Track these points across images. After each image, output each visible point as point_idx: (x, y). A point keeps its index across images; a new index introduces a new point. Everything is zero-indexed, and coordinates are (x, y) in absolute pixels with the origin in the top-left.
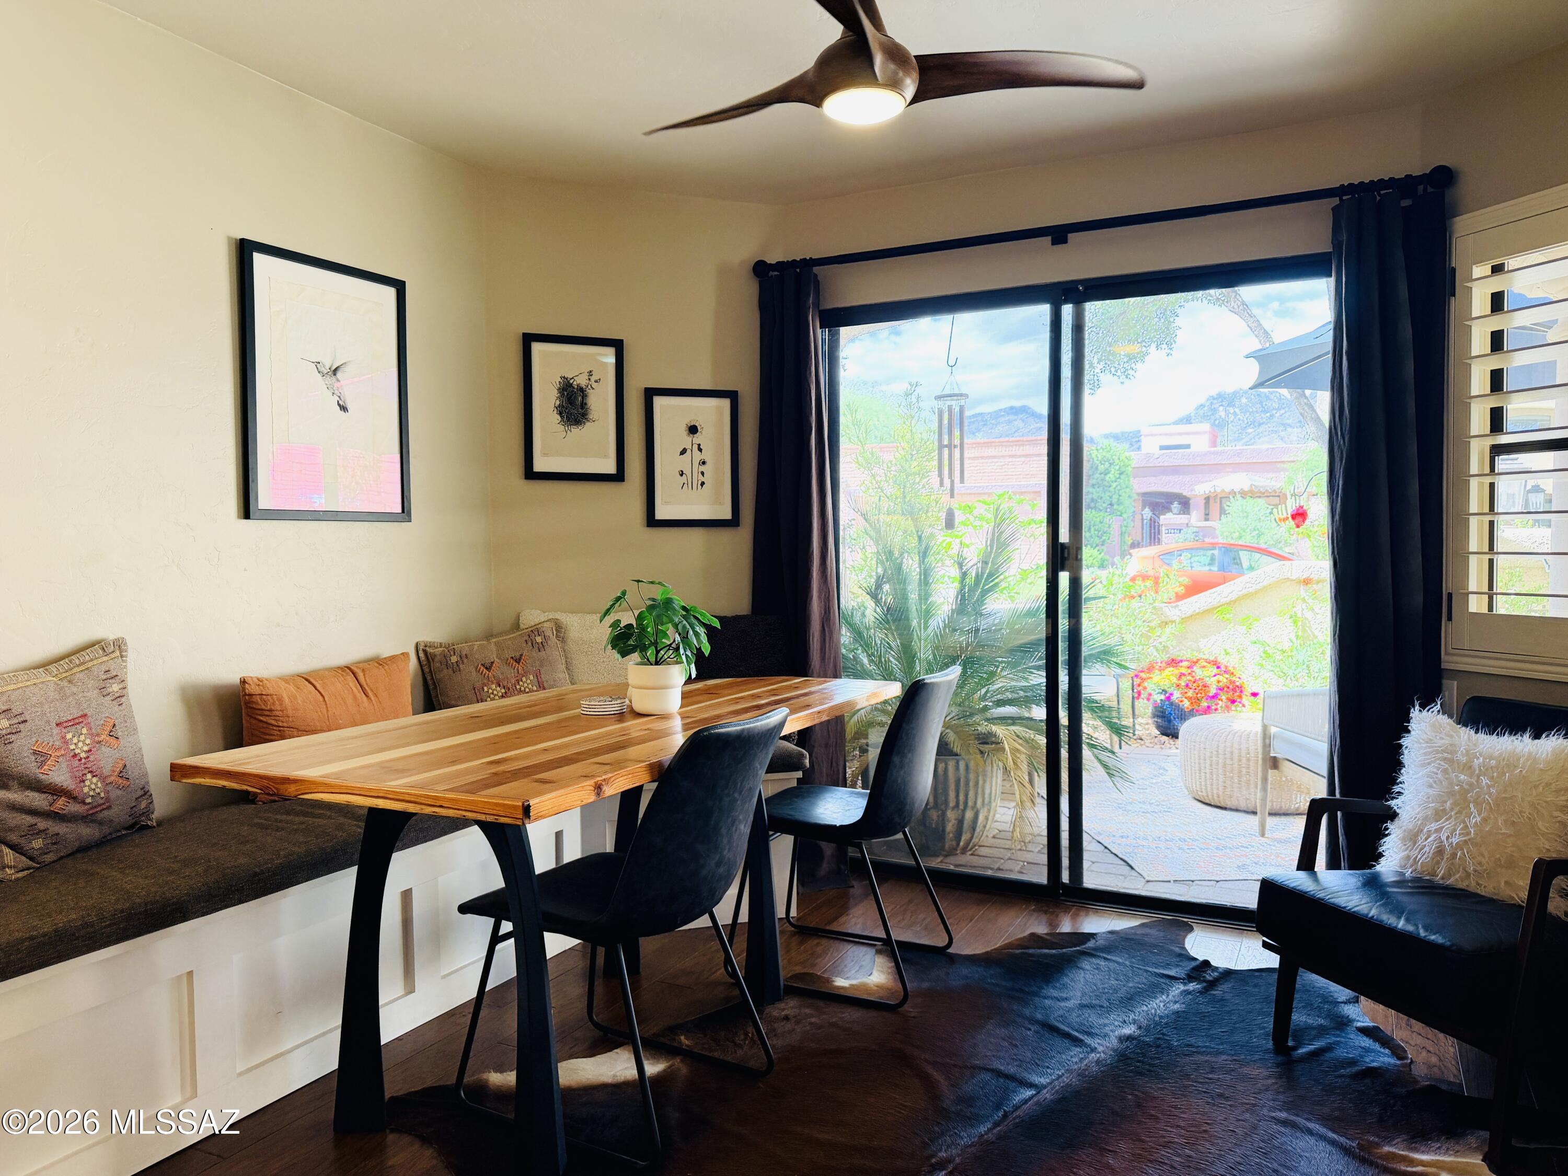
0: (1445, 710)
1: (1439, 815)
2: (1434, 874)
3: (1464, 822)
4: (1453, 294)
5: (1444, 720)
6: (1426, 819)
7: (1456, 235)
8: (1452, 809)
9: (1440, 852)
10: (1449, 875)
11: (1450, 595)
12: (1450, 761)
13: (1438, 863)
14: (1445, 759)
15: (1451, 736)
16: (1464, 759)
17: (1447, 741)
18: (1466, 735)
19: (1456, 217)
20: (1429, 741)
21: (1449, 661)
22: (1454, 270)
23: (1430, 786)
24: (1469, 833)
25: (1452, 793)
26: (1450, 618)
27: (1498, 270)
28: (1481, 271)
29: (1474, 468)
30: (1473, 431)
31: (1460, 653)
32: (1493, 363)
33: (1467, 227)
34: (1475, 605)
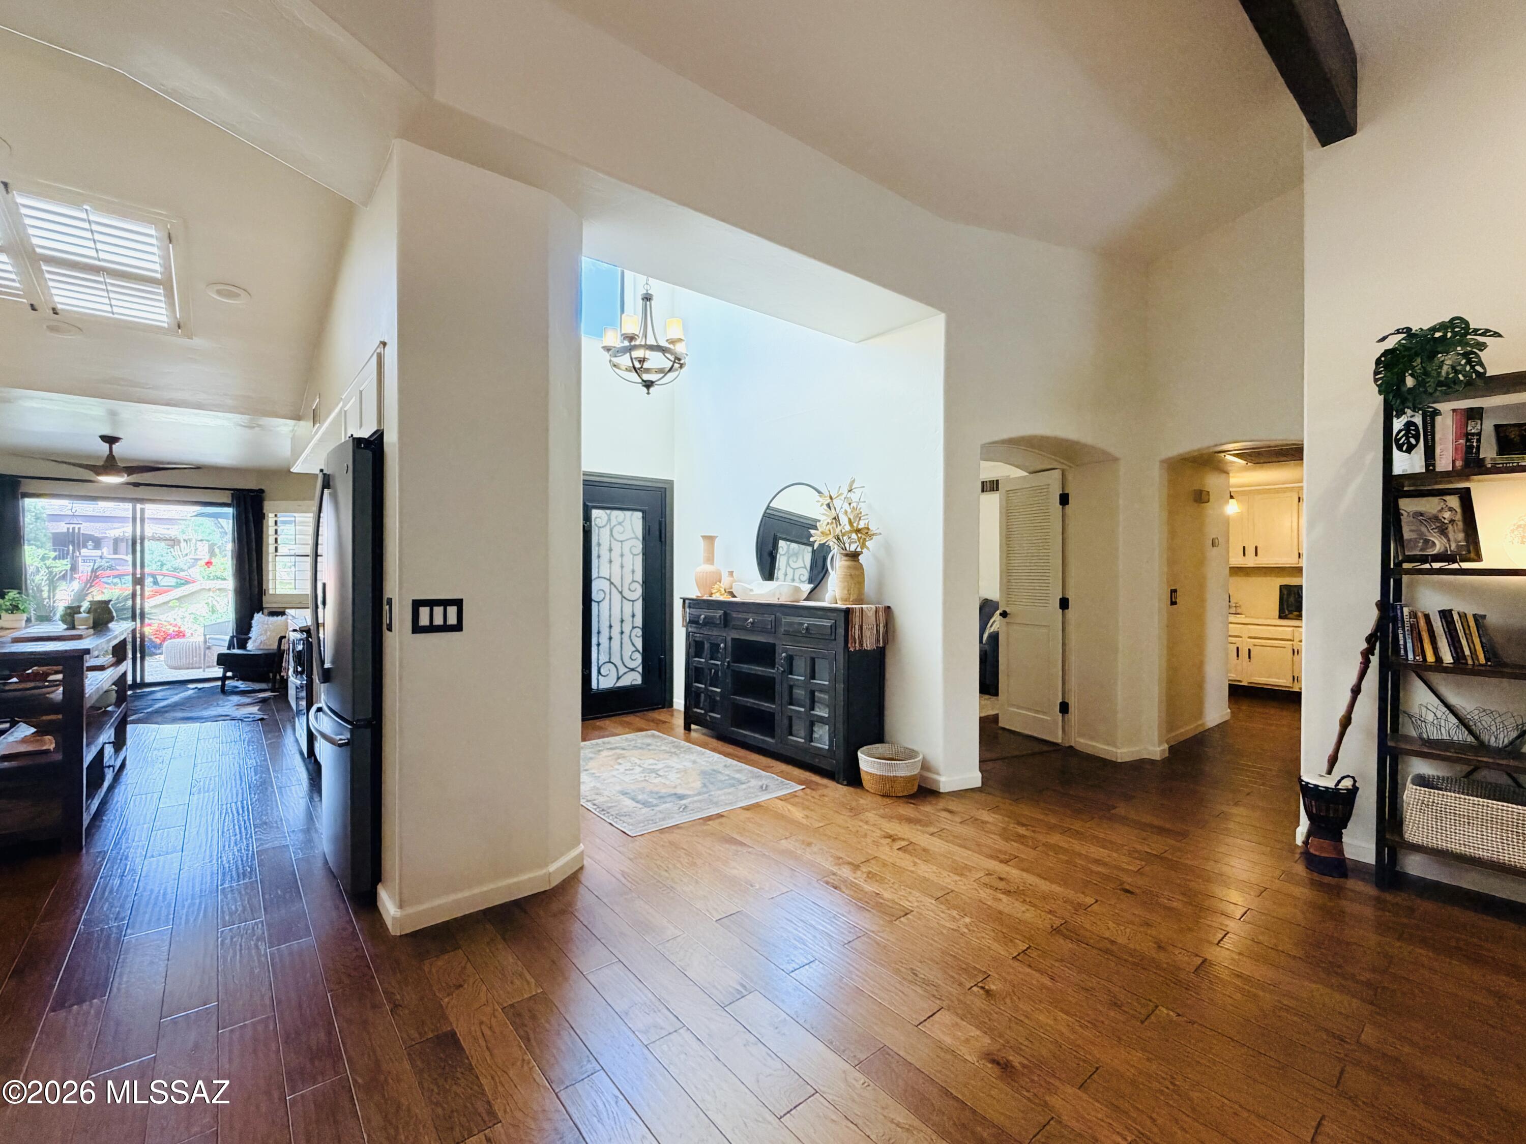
0: (263, 614)
1: (261, 635)
2: (260, 647)
4: (265, 519)
5: (263, 616)
6: (259, 637)
7: (265, 506)
8: (264, 634)
9: (261, 642)
12: (264, 624)
13: (261, 645)
14: (262, 624)
16: (267, 623)
17: (264, 620)
18: (268, 618)
19: (265, 502)
20: (259, 621)
21: (264, 605)
22: (265, 514)
23: (260, 630)
25: (264, 630)
26: (265, 595)
27: (276, 516)
28: (271, 515)
29: (270, 560)
30: (270, 551)
31: (267, 602)
32: (276, 536)
33: (268, 506)
34: (271, 592)
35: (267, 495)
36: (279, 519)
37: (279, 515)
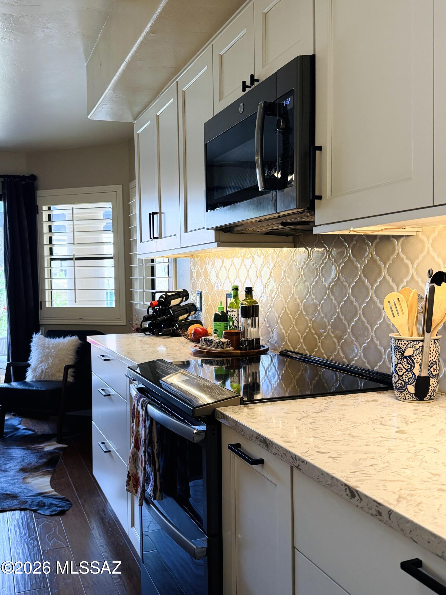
0: (42, 334)
1: (41, 362)
2: (41, 378)
3: (48, 362)
4: (38, 213)
5: (42, 337)
6: (38, 364)
7: (37, 196)
8: (45, 360)
9: (42, 372)
10: (45, 377)
11: (41, 302)
12: (44, 347)
13: (42, 375)
14: (42, 347)
15: (44, 341)
16: (47, 346)
17: (43, 342)
18: (47, 339)
19: (38, 190)
20: (38, 343)
21: (41, 322)
22: (38, 206)
23: (39, 355)
24: (49, 365)
25: (44, 356)
26: (41, 309)
27: (49, 208)
28: (45, 208)
29: (46, 265)
30: (45, 254)
31: (44, 319)
32: (49, 235)
33: (41, 194)
34: (48, 305)
35: (40, 182)
36: (54, 213)
37: (52, 207)
